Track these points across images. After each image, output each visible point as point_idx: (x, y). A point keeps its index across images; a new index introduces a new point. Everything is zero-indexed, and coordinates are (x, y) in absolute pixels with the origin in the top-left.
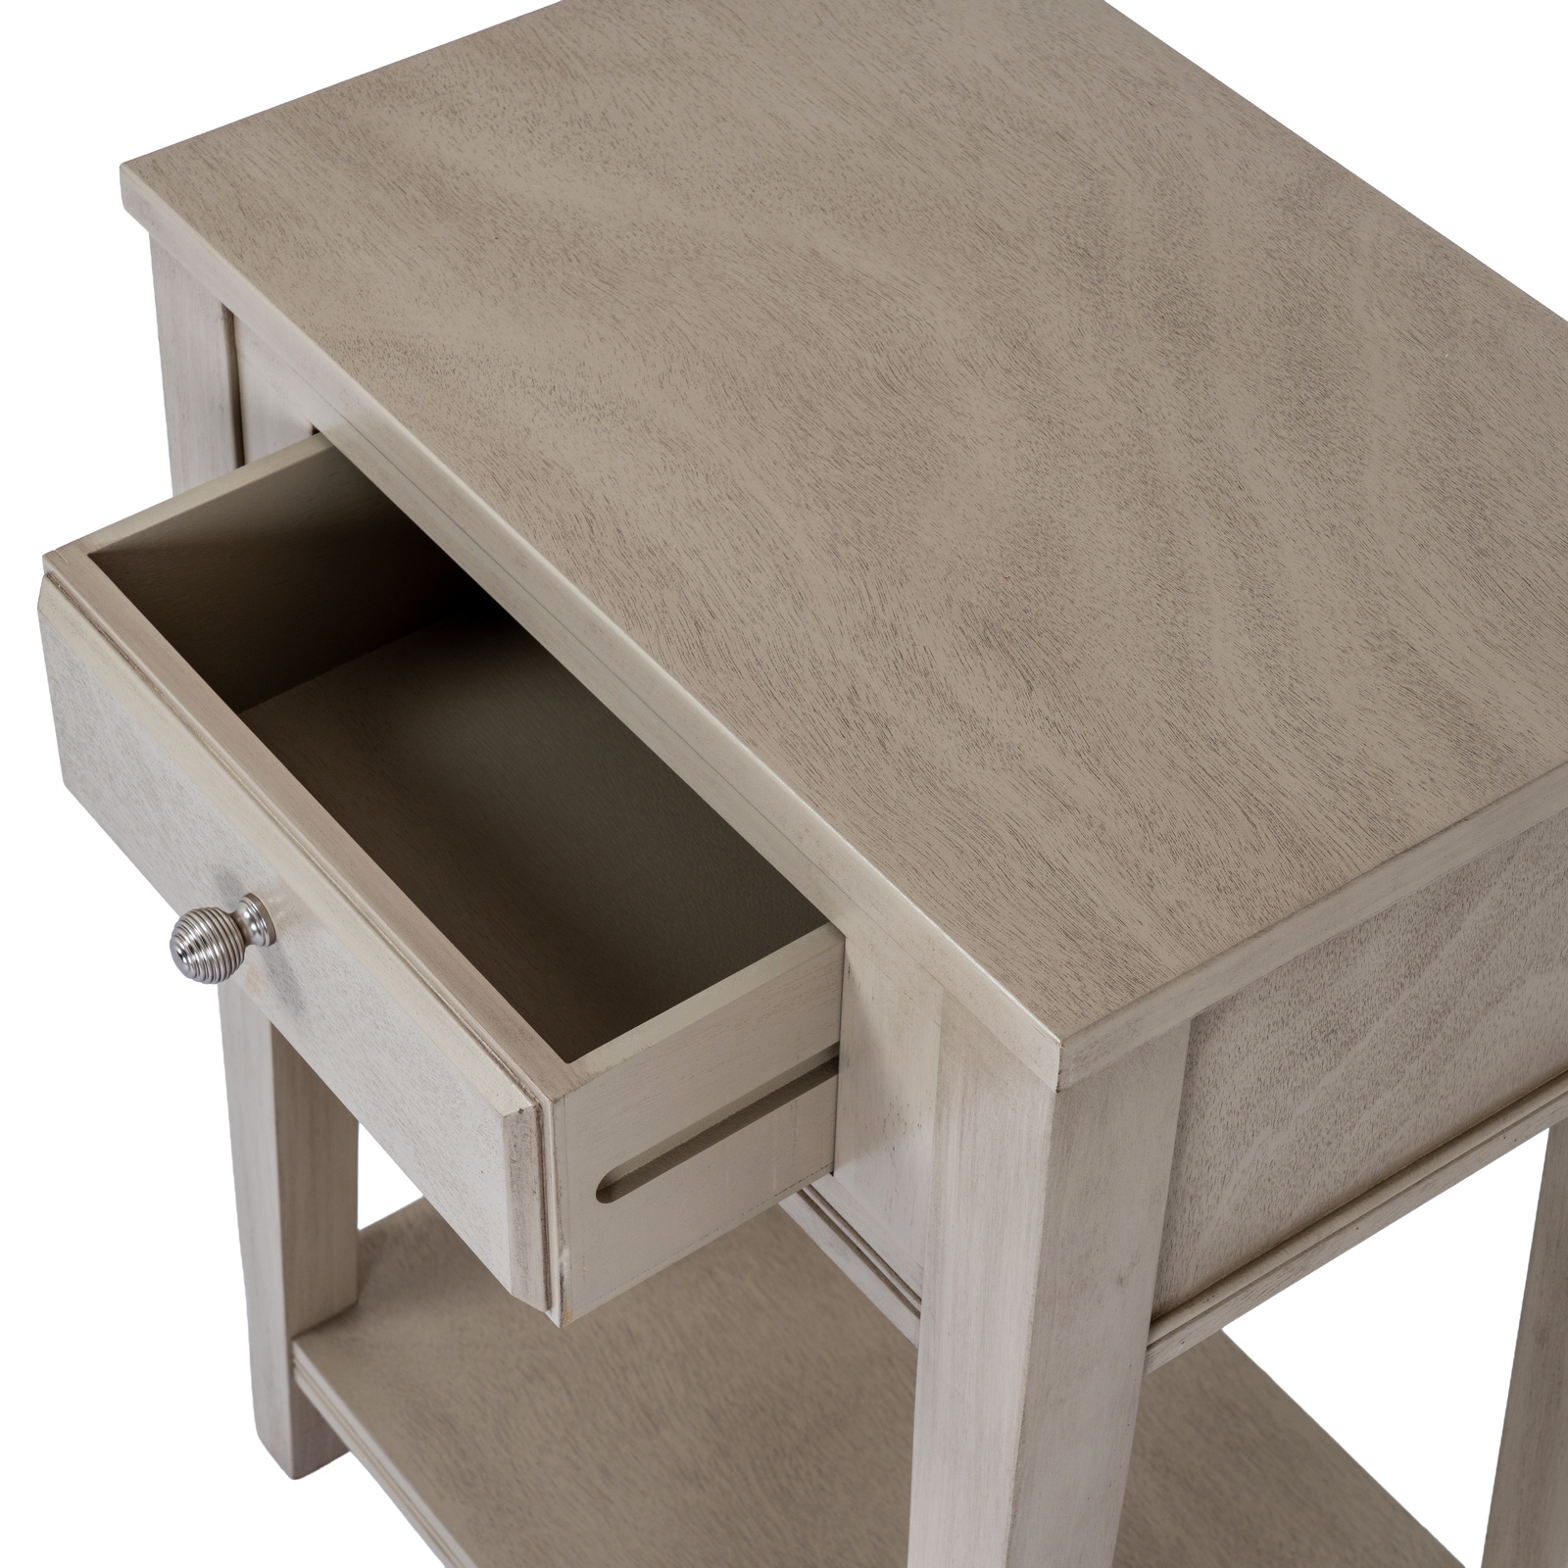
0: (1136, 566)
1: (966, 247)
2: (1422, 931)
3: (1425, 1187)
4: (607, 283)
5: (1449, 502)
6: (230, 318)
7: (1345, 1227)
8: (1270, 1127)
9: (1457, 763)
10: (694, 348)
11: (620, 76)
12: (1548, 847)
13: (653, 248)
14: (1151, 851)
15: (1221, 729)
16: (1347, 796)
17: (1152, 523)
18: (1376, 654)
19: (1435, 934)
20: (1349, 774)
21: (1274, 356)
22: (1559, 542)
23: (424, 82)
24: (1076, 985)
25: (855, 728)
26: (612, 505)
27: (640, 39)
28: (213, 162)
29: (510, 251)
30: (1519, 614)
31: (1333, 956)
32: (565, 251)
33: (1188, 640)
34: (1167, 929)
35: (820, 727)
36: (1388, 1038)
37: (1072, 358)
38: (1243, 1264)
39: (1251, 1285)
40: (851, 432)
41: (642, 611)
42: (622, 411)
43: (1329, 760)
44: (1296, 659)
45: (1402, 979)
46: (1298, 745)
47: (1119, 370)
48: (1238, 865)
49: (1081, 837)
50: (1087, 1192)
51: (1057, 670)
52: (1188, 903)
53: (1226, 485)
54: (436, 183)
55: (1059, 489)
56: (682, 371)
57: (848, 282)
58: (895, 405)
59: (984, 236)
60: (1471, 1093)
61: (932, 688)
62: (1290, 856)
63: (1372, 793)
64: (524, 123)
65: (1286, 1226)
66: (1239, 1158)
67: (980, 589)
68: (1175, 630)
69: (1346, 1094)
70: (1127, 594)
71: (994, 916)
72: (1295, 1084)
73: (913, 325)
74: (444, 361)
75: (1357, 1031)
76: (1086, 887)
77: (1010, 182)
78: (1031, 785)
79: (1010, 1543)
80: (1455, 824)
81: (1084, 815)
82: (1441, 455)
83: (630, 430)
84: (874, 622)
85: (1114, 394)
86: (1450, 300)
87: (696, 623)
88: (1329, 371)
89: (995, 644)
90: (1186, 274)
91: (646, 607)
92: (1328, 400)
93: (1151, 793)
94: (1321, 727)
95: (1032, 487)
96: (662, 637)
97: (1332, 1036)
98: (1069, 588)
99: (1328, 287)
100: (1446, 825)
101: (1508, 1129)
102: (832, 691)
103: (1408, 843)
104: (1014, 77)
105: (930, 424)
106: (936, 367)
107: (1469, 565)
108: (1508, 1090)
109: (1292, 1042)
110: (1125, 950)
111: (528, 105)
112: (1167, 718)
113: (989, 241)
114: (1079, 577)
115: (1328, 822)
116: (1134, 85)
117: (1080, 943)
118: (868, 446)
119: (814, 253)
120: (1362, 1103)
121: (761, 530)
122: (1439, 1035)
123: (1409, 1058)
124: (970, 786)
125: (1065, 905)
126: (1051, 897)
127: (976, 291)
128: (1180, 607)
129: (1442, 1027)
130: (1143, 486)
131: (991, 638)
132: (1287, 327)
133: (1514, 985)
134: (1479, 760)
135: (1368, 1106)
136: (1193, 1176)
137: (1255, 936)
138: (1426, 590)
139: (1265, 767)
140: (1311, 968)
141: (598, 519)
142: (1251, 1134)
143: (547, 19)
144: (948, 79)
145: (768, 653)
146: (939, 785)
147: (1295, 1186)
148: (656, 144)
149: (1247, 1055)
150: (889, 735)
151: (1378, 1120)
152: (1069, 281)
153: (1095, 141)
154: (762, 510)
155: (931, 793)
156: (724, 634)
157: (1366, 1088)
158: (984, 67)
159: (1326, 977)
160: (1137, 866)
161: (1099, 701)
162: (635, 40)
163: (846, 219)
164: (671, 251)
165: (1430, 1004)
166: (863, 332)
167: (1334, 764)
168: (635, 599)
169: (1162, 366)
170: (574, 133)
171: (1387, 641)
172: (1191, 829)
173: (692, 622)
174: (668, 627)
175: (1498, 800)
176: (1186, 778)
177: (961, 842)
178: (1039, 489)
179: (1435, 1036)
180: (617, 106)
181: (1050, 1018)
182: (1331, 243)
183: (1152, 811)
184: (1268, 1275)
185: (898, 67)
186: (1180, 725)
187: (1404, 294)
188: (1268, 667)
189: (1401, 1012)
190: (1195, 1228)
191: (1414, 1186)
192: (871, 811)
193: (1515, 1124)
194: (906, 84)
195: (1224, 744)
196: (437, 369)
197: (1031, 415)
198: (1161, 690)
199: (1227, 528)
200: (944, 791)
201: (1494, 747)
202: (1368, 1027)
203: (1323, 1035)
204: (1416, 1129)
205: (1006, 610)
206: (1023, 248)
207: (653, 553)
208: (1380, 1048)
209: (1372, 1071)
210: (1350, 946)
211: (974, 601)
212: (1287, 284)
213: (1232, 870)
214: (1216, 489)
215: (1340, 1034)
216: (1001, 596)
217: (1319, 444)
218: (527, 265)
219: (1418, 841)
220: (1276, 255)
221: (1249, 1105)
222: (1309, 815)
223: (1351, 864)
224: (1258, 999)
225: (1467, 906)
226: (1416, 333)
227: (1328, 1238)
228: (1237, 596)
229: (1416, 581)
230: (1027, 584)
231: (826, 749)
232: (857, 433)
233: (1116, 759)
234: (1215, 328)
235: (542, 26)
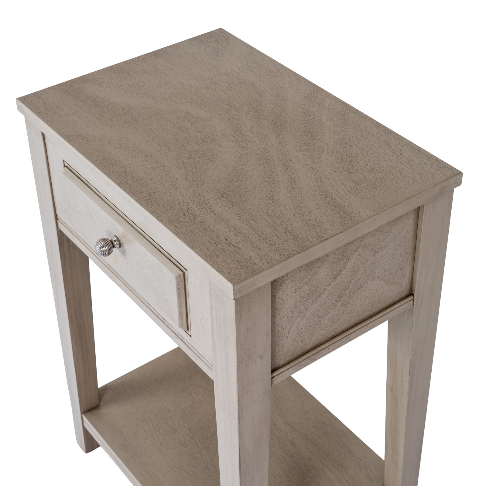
0: (262, 178)
1: (226, 109)
2: (336, 266)
3: (347, 338)
4: (135, 120)
5: (343, 162)
6: (43, 135)
7: (325, 348)
8: (300, 318)
9: (340, 220)
10: (155, 134)
11: (143, 75)
12: (369, 245)
13: (147, 112)
14: (260, 242)
15: (280, 214)
16: (311, 228)
17: (267, 169)
18: (321, 196)
19: (340, 267)
20: (312, 223)
21: (301, 131)
22: (370, 170)
23: (94, 78)
24: (238, 273)
25: (188, 217)
26: (131, 169)
27: (149, 67)
28: (39, 97)
29: (111, 114)
30: (359, 186)
31: (311, 271)
32: (125, 114)
33: (274, 194)
34: (263, 259)
35: (179, 217)
36: (330, 295)
37: (250, 133)
38: (297, 357)
39: (300, 362)
40: (193, 151)
41: (136, 192)
42: (136, 149)
43: (307, 220)
44: (301, 198)
45: (332, 279)
46: (300, 217)
47: (262, 135)
48: (282, 244)
49: (243, 239)
50: (248, 331)
51: (240, 202)
52: (269, 253)
53: (287, 160)
54: (94, 100)
55: (244, 162)
56: (152, 139)
57: (195, 118)
58: (205, 145)
59: (231, 107)
60: (357, 313)
61: (208, 207)
62: (296, 242)
63: (318, 227)
64: (118, 86)
65: (308, 347)
66: (292, 326)
67: (222, 185)
68: (271, 192)
69: (320, 310)
70: (260, 185)
71: (219, 258)
72: (305, 306)
73: (211, 127)
74: (92, 139)
75: (321, 293)
76: (243, 250)
77: (238, 95)
78: (231, 228)
79: (239, 431)
80: (338, 234)
81: (244, 234)
82: (342, 151)
83: (137, 152)
84: (195, 193)
85: (260, 141)
86: (347, 117)
87: (150, 195)
88: (315, 134)
89: (225, 197)
90: (281, 114)
91: (137, 192)
92: (314, 140)
93: (261, 229)
94: (306, 213)
95: (238, 162)
96: (141, 198)
97: (314, 294)
98: (245, 184)
99: (316, 115)
100: (336, 234)
101: (368, 324)
102: (183, 209)
103: (326, 238)
104: (241, 72)
105: (213, 149)
106: (216, 136)
107: (347, 176)
108: (368, 314)
109: (303, 294)
110: (252, 264)
111: (119, 82)
112: (267, 212)
113: (232, 108)
114: (248, 181)
115: (306, 234)
116: (272, 73)
117: (240, 263)
118: (197, 154)
119: (188, 112)
120: (325, 313)
121: (168, 173)
122: (345, 296)
123: (337, 302)
124: (216, 229)
125: (237, 255)
126: (234, 253)
127: (228, 119)
128: (272, 187)
129: (345, 294)
130: (266, 161)
131: (224, 196)
132: (305, 124)
133: (365, 283)
134: (346, 219)
135: (327, 315)
136: (279, 330)
137: (285, 260)
138: (335, 181)
139: (291, 222)
140: (305, 273)
141: (127, 173)
142: (294, 320)
143: (126, 63)
144: (225, 73)
145: (167, 201)
146: (208, 229)
147: (309, 336)
148: (150, 90)
149: (290, 297)
150: (196, 218)
151: (331, 319)
152: (251, 116)
153: (261, 85)
154: (169, 169)
155: (205, 231)
156: (156, 197)
157: (326, 309)
158: (234, 70)
159: (310, 277)
160: (256, 246)
161: (250, 209)
162: (147, 67)
163: (196, 104)
164: (152, 113)
165: (341, 287)
166: (198, 129)
167: (309, 221)
168: (135, 190)
169: (273, 134)
170: (130, 88)
171: (325, 193)
172: (271, 237)
173: (149, 194)
174: (142, 196)
175: (350, 228)
176: (271, 225)
177: (212, 241)
178: (239, 162)
179: (344, 296)
180: (141, 82)
181: (231, 281)
182: (318, 105)
183: (261, 233)
184: (304, 360)
185: (213, 71)
186: (270, 214)
187: (336, 116)
188: (294, 200)
189: (333, 288)
190: (282, 345)
191: (343, 338)
192: (190, 235)
193: (370, 323)
194: (214, 74)
195: (281, 217)
196: (90, 141)
197: (239, 146)
198: (266, 206)
199: (286, 169)
200: (209, 230)
201: (350, 216)
202: (324, 292)
203: (311, 293)
204: (342, 322)
205: (228, 189)
206: (240, 109)
207: (140, 180)
208: (329, 298)
209: (327, 305)
210: (316, 268)
211: (220, 188)
212: (306, 115)
213: (281, 246)
214: (284, 161)
215: (316, 293)
216: (227, 186)
217: (311, 150)
218: (115, 117)
219: (329, 237)
220: (304, 109)
221: (293, 311)
222: (301, 233)
223: (311, 244)
224: (291, 281)
225: (348, 259)
226: (338, 125)
227: (320, 351)
228: (287, 184)
229: (333, 180)
230: (234, 183)
231: (180, 222)
232: (194, 151)
233: (253, 222)
234: (287, 125)
235: (124, 65)
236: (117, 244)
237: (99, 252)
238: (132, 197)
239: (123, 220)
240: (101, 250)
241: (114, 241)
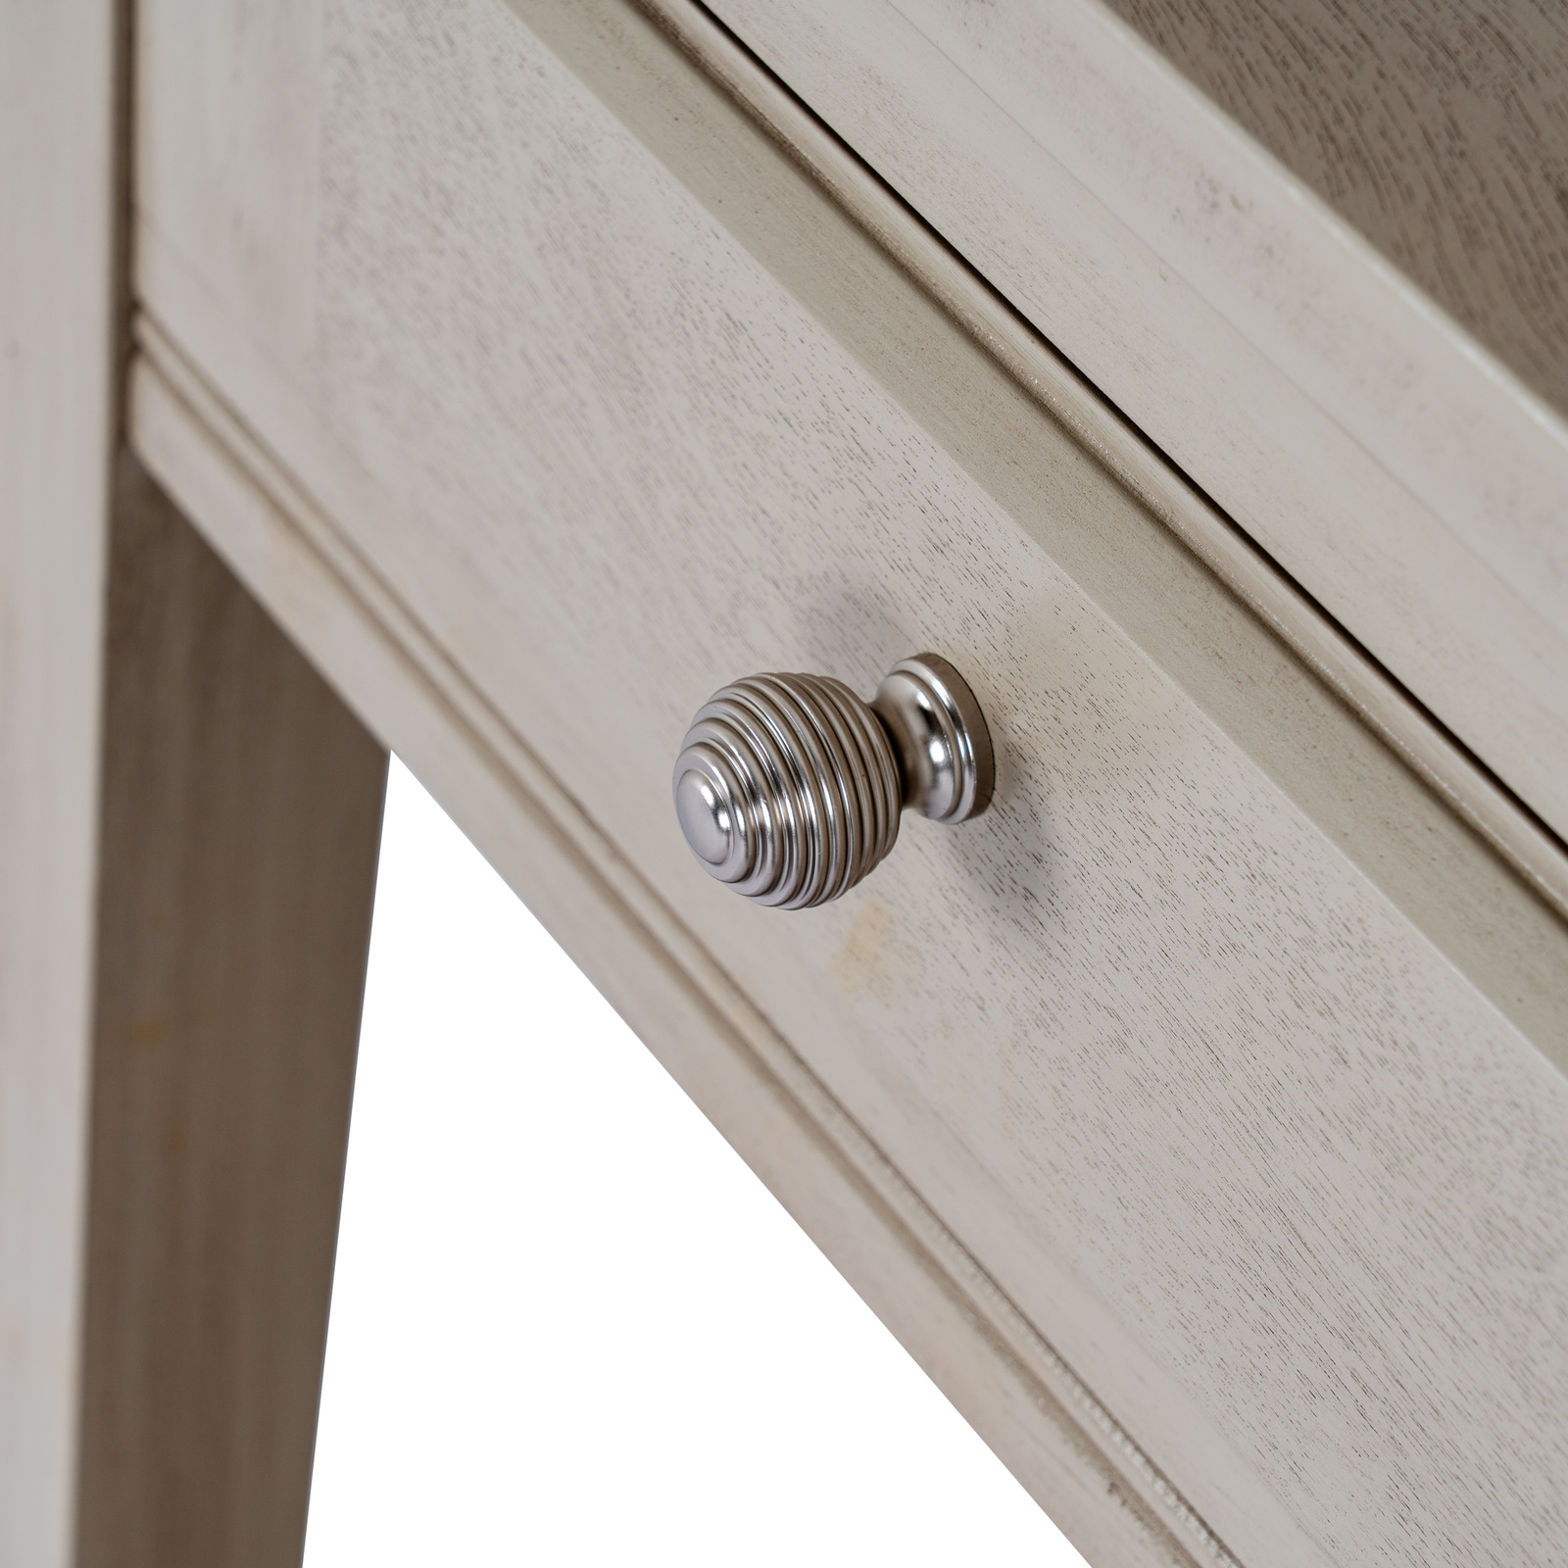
41: (1382, 146)
96: (1446, 227)
168: (1357, 109)
174: (1467, 195)
236: (950, 765)
237: (716, 843)
238: (1334, 193)
239: (1086, 473)
240: (763, 814)
241: (917, 726)
